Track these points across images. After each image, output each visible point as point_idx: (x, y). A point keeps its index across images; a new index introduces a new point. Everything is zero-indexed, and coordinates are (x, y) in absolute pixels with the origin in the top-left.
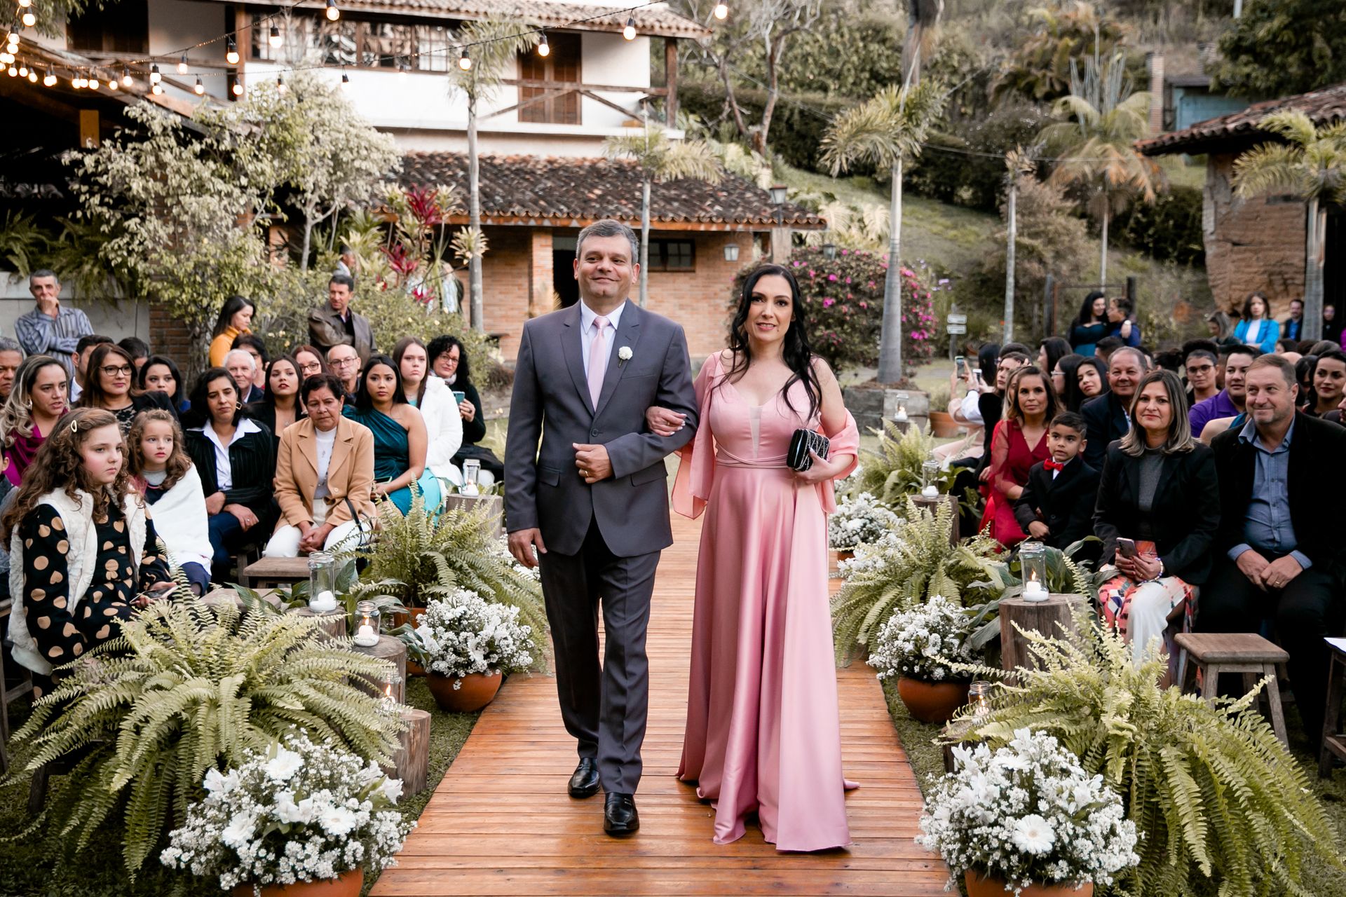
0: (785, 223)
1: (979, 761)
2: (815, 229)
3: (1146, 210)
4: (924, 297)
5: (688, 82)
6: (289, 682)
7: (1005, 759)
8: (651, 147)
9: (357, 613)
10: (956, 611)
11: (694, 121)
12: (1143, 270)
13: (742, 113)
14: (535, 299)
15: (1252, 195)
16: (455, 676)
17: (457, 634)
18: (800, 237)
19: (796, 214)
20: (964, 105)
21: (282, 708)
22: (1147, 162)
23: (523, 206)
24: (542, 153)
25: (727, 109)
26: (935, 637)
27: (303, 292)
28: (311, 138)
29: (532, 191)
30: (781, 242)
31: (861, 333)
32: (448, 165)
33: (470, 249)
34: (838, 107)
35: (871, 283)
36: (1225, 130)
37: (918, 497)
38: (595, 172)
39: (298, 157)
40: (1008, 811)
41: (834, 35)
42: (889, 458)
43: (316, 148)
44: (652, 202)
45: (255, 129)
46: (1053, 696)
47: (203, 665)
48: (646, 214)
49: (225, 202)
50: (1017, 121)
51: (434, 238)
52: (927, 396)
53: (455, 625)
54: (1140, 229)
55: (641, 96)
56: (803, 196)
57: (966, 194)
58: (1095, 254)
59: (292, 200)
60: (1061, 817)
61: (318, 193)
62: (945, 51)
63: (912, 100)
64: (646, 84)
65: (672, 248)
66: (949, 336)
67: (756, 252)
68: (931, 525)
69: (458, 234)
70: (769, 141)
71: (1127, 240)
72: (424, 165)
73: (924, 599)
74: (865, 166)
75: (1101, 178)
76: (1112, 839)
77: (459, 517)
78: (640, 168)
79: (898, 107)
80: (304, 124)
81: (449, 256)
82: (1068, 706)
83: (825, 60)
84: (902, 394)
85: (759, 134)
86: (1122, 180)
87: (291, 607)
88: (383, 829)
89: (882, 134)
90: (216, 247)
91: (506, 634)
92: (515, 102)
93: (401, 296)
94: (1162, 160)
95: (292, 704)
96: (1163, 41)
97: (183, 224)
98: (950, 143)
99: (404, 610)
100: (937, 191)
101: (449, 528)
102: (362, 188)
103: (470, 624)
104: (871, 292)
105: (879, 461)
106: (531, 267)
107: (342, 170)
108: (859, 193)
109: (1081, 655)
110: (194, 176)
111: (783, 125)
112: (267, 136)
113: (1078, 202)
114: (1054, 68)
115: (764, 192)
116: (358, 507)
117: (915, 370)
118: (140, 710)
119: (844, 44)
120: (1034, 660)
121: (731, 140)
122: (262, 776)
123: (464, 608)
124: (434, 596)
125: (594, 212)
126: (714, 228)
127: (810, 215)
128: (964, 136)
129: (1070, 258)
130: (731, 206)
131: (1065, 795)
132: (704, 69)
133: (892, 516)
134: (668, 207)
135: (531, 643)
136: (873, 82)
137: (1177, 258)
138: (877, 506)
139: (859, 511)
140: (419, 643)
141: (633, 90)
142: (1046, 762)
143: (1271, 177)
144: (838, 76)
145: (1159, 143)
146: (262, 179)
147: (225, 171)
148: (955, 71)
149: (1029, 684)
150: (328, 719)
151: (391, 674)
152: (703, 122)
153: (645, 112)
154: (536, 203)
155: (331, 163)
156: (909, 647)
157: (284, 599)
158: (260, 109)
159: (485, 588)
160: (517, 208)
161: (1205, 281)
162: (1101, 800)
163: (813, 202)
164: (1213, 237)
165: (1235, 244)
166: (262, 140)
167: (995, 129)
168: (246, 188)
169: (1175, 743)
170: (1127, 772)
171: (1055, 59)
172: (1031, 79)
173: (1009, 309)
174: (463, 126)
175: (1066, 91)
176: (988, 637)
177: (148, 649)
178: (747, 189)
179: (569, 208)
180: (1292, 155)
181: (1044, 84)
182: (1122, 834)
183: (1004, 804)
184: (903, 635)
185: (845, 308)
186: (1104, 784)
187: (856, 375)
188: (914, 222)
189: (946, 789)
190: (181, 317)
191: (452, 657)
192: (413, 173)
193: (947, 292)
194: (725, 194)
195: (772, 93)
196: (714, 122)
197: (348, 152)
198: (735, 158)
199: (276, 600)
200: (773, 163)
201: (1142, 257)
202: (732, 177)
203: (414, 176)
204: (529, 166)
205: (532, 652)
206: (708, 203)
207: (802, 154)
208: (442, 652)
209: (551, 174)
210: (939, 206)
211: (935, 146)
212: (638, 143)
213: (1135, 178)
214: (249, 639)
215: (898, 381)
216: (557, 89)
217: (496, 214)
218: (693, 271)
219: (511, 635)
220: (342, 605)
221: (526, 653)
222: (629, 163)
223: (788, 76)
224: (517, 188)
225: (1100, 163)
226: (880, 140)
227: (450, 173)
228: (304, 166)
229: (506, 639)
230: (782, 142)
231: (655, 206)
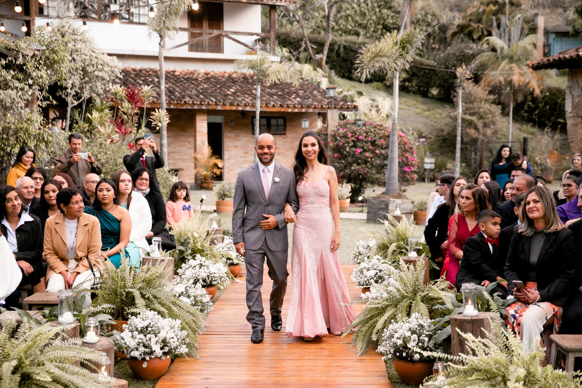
0: (335, 108)
2: (352, 111)
3: (534, 100)
4: (411, 148)
5: (283, 30)
6: (43, 365)
8: (261, 65)
9: (86, 324)
10: (426, 322)
11: (285, 52)
12: (532, 134)
13: (312, 48)
14: (198, 149)
16: (144, 360)
17: (145, 336)
18: (344, 116)
19: (342, 103)
20: (434, 43)
21: (39, 380)
22: (534, 73)
23: (191, 98)
24: (201, 69)
25: (304, 45)
26: (415, 336)
28: (70, 58)
29: (196, 90)
30: (332, 118)
31: (377, 167)
32: (149, 75)
33: (160, 121)
34: (364, 44)
35: (382, 140)
36: (578, 55)
37: (406, 258)
38: (231, 80)
39: (62, 68)
41: (363, 5)
42: (390, 236)
43: (72, 64)
44: (262, 96)
45: (37, 52)
46: (480, 371)
48: (258, 103)
49: (20, 93)
50: (463, 52)
51: (140, 115)
52: (413, 202)
53: (144, 331)
54: (531, 111)
55: (256, 37)
56: (345, 93)
57: (434, 92)
58: (506, 124)
61: (74, 89)
62: (423, 14)
63: (404, 39)
64: (259, 31)
65: (273, 122)
66: (425, 170)
67: (319, 124)
68: (413, 274)
69: (154, 113)
70: (327, 63)
71: (523, 117)
72: (136, 75)
73: (409, 315)
74: (380, 77)
75: (510, 83)
77: (148, 270)
78: (255, 78)
79: (397, 42)
80: (65, 50)
81: (149, 125)
82: (489, 376)
83: (358, 18)
84: (398, 201)
85: (321, 59)
86: (521, 84)
87: (47, 322)
89: (388, 57)
90: (15, 119)
91: (173, 335)
93: (120, 147)
94: (542, 71)
95: (45, 377)
96: (544, 7)
98: (426, 64)
99: (114, 323)
100: (419, 90)
101: (142, 275)
102: (99, 87)
103: (152, 330)
104: (382, 145)
105: (385, 238)
106: (195, 131)
107: (88, 77)
108: (376, 91)
109: (496, 348)
110: (2, 79)
111: (334, 54)
112: (44, 56)
113: (496, 96)
114: (484, 23)
115: (324, 91)
116: (93, 262)
117: (406, 188)
119: (368, 10)
120: (469, 350)
121: (306, 62)
123: (150, 321)
124: (133, 314)
125: (230, 101)
126: (296, 110)
127: (349, 103)
128: (434, 60)
129: (492, 127)
130: (305, 98)
132: (291, 23)
133: (392, 268)
134: (271, 99)
135: (188, 341)
136: (384, 31)
137: (551, 127)
138: (383, 263)
139: (373, 265)
140: (123, 341)
141: (252, 34)
144: (365, 27)
145: (542, 63)
146: (41, 80)
147: (20, 76)
148: (429, 25)
149: (467, 364)
150: (66, 386)
151: (105, 360)
152: (291, 52)
153: (258, 47)
155: (82, 73)
156: (400, 342)
157: (44, 316)
158: (39, 41)
159: (162, 309)
160: (187, 99)
161: (566, 139)
163: (351, 96)
164: (571, 115)
166: (41, 58)
167: (451, 56)
168: (32, 85)
171: (484, 18)
172: (471, 28)
173: (458, 154)
174: (156, 54)
175: (490, 34)
176: (445, 336)
178: (315, 89)
179: (216, 99)
181: (478, 32)
184: (396, 335)
185: (368, 154)
187: (374, 191)
188: (406, 107)
191: (142, 349)
192: (130, 79)
193: (424, 146)
194: (302, 91)
195: (328, 36)
196: (297, 52)
197: (91, 67)
198: (308, 72)
199: (40, 317)
200: (329, 75)
201: (532, 126)
202: (306, 83)
203: (130, 81)
204: (195, 76)
205: (188, 345)
206: (293, 96)
207: (345, 70)
208: (136, 346)
209: (207, 80)
210: (420, 99)
211: (418, 66)
212: (254, 62)
213: (528, 83)
214: (20, 340)
215: (397, 194)
216: (210, 34)
217: (176, 102)
218: (285, 134)
219: (176, 336)
220: (77, 320)
221: (185, 346)
222: (250, 75)
223: (338, 27)
224: (188, 88)
225: (509, 74)
226: (387, 61)
227: (150, 80)
228: (65, 74)
229: (173, 338)
230: (334, 63)
231: (264, 98)
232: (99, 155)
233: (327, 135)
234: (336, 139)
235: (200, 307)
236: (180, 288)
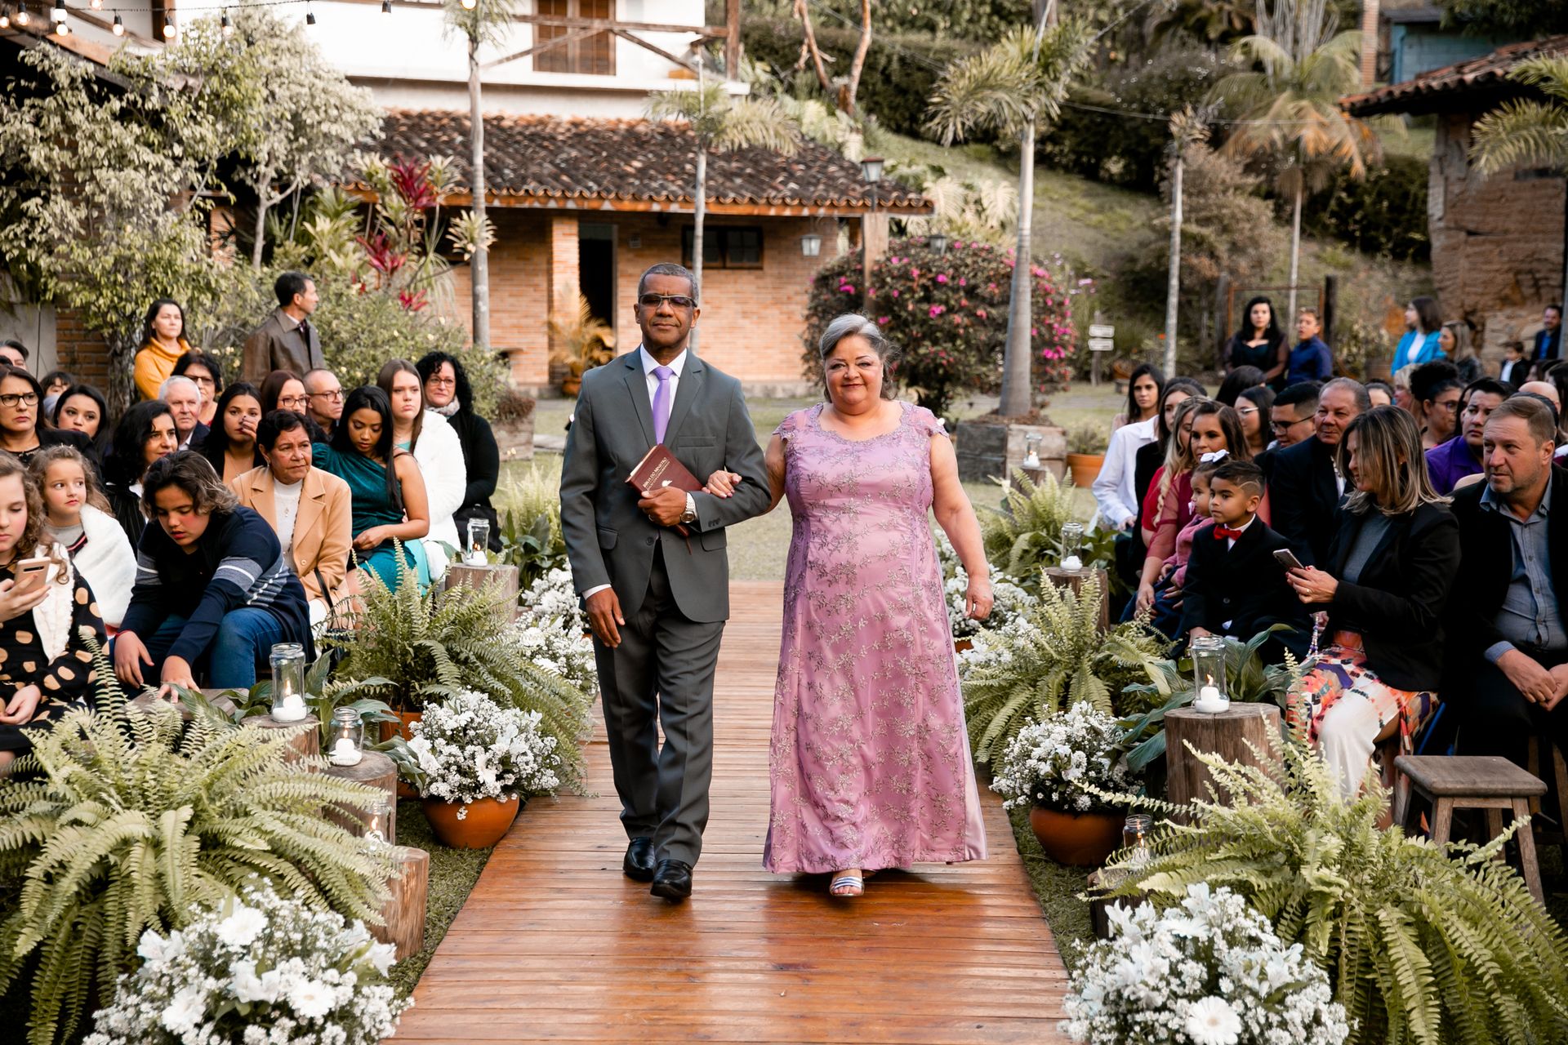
0: (880, 206)
1: (1141, 925)
2: (918, 213)
3: (1352, 187)
4: (1061, 304)
5: (754, 18)
6: (247, 814)
7: (1174, 924)
8: (707, 107)
9: (334, 722)
10: (1106, 722)
11: (762, 71)
12: (1346, 267)
13: (824, 61)
14: (556, 304)
15: (1496, 168)
16: (459, 802)
17: (462, 748)
18: (898, 223)
19: (895, 194)
20: (1114, 48)
21: (240, 849)
22: (1355, 123)
23: (541, 183)
24: (564, 112)
25: (805, 55)
26: (1079, 756)
27: (256, 296)
28: (265, 93)
29: (551, 162)
30: (875, 231)
31: (978, 350)
32: (442, 128)
33: (472, 241)
34: (949, 53)
35: (992, 285)
36: (1461, 82)
37: (1054, 571)
38: (634, 139)
39: (249, 118)
40: (1179, 991)
42: (1016, 517)
43: (273, 109)
44: (708, 177)
45: (191, 82)
46: (1236, 839)
47: (134, 792)
48: (701, 194)
49: (154, 178)
50: (1184, 71)
51: (425, 225)
52: (1064, 433)
53: (458, 737)
54: (1344, 213)
55: (693, 37)
56: (904, 170)
57: (1115, 166)
58: (1283, 246)
59: (240, 175)
60: (1250, 1000)
61: (274, 165)
63: (1049, 46)
64: (699, 21)
65: (733, 238)
66: (1091, 353)
67: (842, 242)
68: (1073, 609)
69: (457, 220)
70: (859, 98)
71: (1325, 227)
72: (411, 128)
73: (1064, 704)
74: (986, 132)
75: (1295, 146)
76: (1317, 1030)
77: (464, 595)
78: (691, 133)
79: (1030, 54)
80: (256, 76)
81: (444, 248)
82: (1257, 851)
84: (1033, 432)
85: (847, 88)
86: (1322, 149)
87: (248, 715)
88: (371, 1009)
89: (1009, 90)
90: (143, 237)
91: (525, 747)
92: (529, 45)
93: (384, 302)
94: (1375, 120)
95: (253, 842)
97: (99, 206)
98: (1096, 100)
99: (394, 719)
100: (1077, 162)
101: (450, 609)
102: (332, 158)
103: (478, 736)
104: (992, 298)
105: (1003, 521)
106: (550, 262)
107: (305, 135)
108: (976, 166)
109: (1275, 786)
110: (112, 143)
111: (878, 76)
112: (208, 91)
113: (1262, 178)
115: (853, 165)
116: (330, 582)
117: (1048, 398)
118: (53, 853)
120: (1212, 790)
121: (810, 96)
122: (213, 940)
123: (471, 714)
124: (431, 698)
125: (632, 190)
126: (788, 212)
127: (912, 196)
128: (1114, 90)
129: (1251, 251)
130: (809, 183)
131: (1256, 972)
133: (1021, 593)
134: (728, 184)
135: (557, 759)
136: (996, 19)
137: (1392, 251)
138: (1001, 581)
140: (413, 760)
141: (683, 30)
142: (1229, 927)
143: (1522, 144)
144: (950, 11)
145: (1373, 99)
146: (201, 147)
147: (154, 137)
149: (1206, 823)
150: (297, 863)
151: (379, 801)
152: (774, 73)
153: (698, 58)
154: (556, 178)
155: (291, 127)
156: (1045, 768)
157: (238, 704)
158: (197, 55)
159: (498, 685)
160: (532, 185)
161: (1430, 281)
162: (1300, 978)
163: (916, 177)
164: (1441, 224)
165: (1470, 233)
166: (201, 95)
167: (1155, 81)
168: (181, 159)
169: (1397, 902)
170: (1334, 939)
172: (1203, 13)
173: (1172, 320)
174: (463, 77)
175: (1249, 30)
176: (1149, 757)
177: (65, 772)
178: (831, 161)
179: (599, 185)
180: (1551, 116)
181: (1220, 21)
182: (1329, 1023)
183: (1174, 981)
184: (1037, 752)
185: (957, 318)
186: (1304, 955)
187: (971, 405)
188: (1048, 203)
189: (1098, 960)
190: (97, 328)
191: (455, 779)
192: (397, 138)
193: (1089, 296)
194: (802, 167)
195: (862, 34)
196: (788, 72)
197: (313, 112)
198: (815, 120)
199: (228, 706)
200: (865, 127)
201: (1345, 249)
202: (811, 145)
203: (398, 142)
204: (548, 130)
205: (559, 771)
206: (781, 179)
207: (902, 115)
208: (442, 772)
209: (576, 140)
210: (1080, 184)
211: (1077, 105)
212: (690, 100)
213: (1339, 146)
214: (194, 758)
215: (1026, 414)
216: (584, 28)
217: (505, 192)
218: (761, 268)
219: (532, 749)
220: (313, 712)
221: (550, 772)
222: (677, 127)
223: (885, 11)
224: (532, 159)
225: (1293, 126)
226: (1007, 98)
227: (445, 138)
228: (256, 131)
229: (524, 754)
230: (876, 98)
231: (712, 183)
232: (334, 323)
233: (861, 272)
234: (883, 284)
235: (580, 682)
236: (533, 638)
